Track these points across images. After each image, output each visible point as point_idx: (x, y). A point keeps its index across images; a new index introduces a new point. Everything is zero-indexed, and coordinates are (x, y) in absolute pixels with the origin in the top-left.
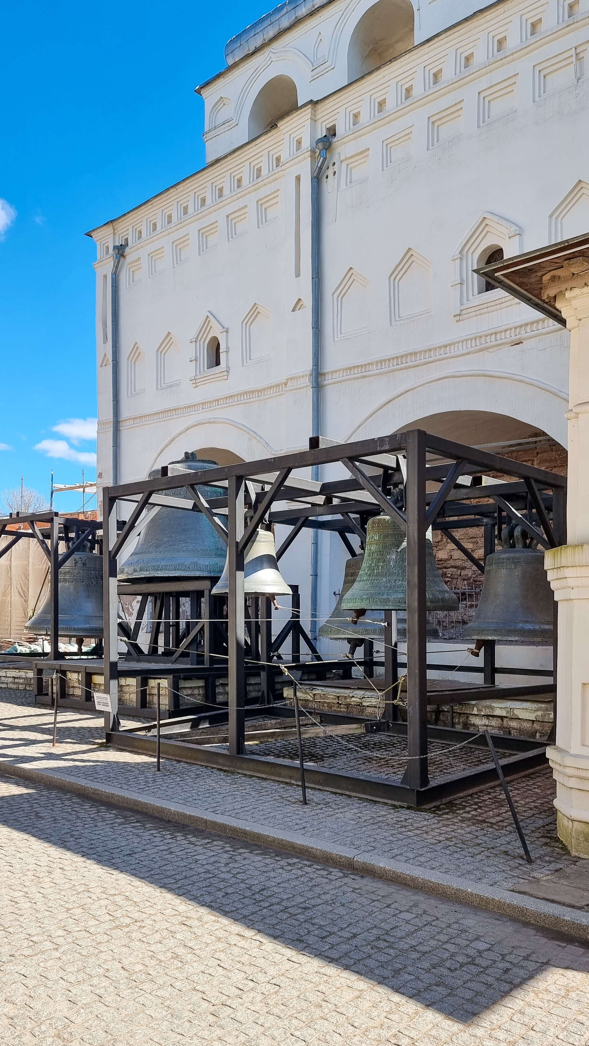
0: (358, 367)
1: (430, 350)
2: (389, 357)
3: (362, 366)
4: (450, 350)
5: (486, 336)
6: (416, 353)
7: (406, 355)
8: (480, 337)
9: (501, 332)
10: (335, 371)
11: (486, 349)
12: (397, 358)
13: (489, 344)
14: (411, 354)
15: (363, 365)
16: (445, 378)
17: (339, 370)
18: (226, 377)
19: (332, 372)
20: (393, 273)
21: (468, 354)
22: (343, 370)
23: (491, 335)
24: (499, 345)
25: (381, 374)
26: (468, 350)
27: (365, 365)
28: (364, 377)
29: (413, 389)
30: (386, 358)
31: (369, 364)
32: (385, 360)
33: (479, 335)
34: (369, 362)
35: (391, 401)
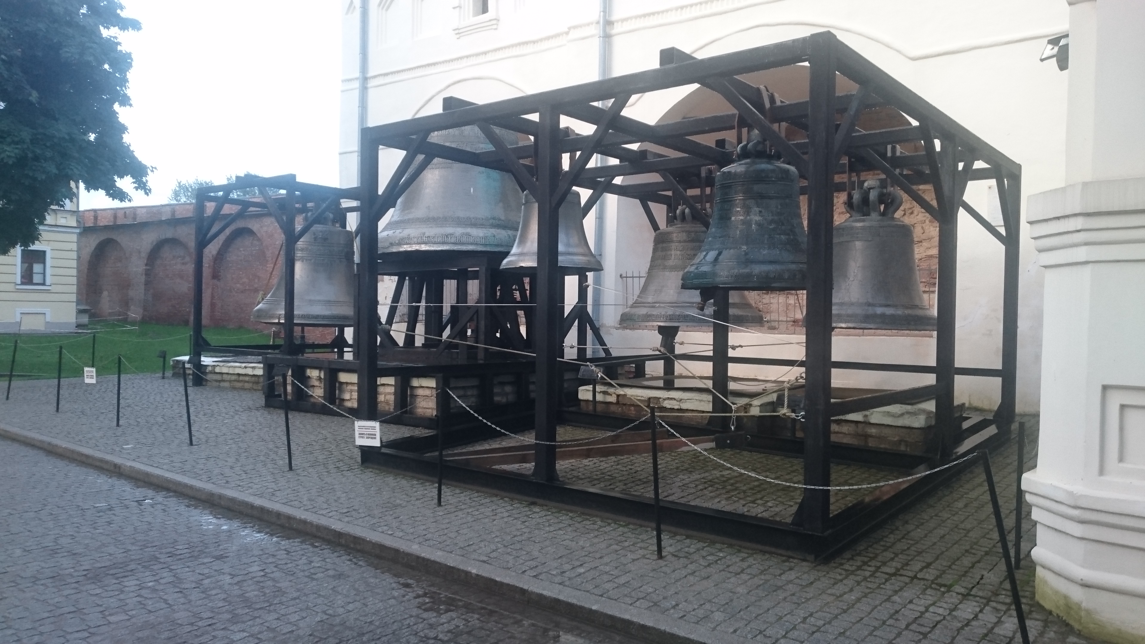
10: (621, 20)
17: (631, 18)
18: (495, 27)
22: (635, 17)
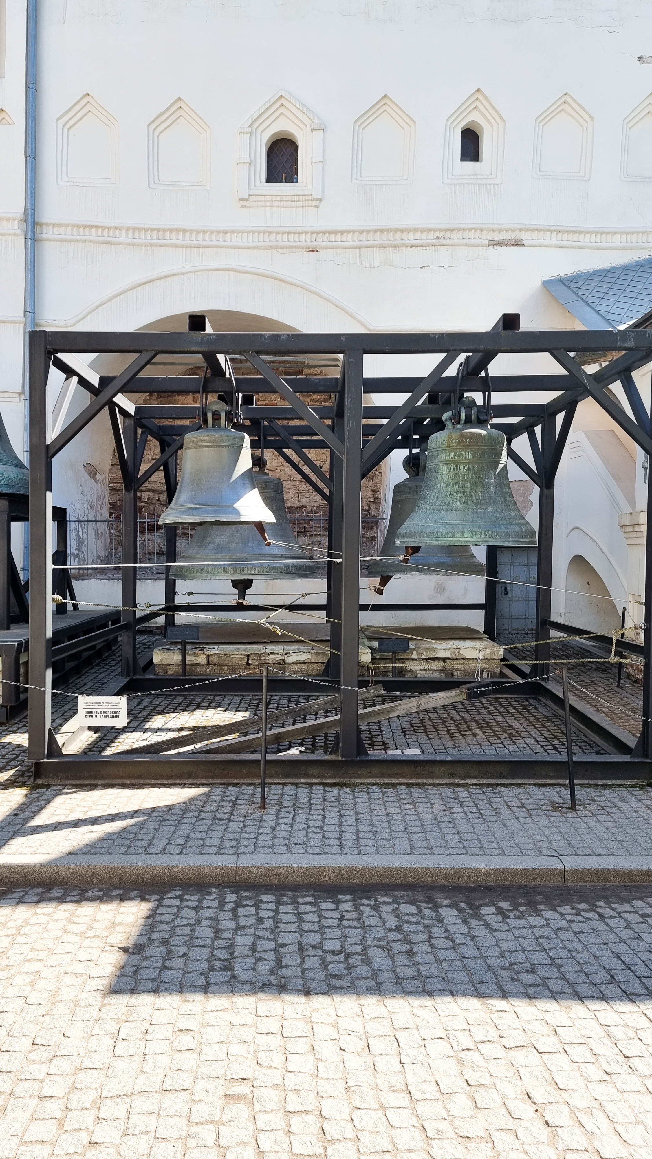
0: (97, 227)
1: (205, 232)
2: (146, 226)
3: (103, 228)
4: (231, 238)
5: (277, 233)
6: (185, 231)
7: (171, 230)
8: (270, 233)
9: (295, 233)
10: (60, 225)
11: (277, 248)
12: (158, 230)
13: (281, 244)
14: (178, 230)
15: (105, 228)
16: (225, 270)
17: (67, 225)
19: (55, 225)
20: (153, 121)
21: (254, 248)
22: (73, 226)
23: (283, 233)
24: (292, 247)
25: (134, 245)
26: (255, 244)
27: (109, 228)
28: (107, 243)
29: (182, 274)
30: (143, 226)
31: (115, 228)
32: (141, 230)
33: (269, 229)
34: (115, 225)
35: (150, 282)
